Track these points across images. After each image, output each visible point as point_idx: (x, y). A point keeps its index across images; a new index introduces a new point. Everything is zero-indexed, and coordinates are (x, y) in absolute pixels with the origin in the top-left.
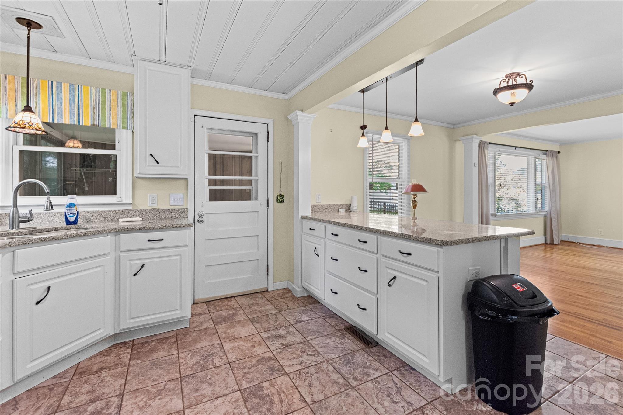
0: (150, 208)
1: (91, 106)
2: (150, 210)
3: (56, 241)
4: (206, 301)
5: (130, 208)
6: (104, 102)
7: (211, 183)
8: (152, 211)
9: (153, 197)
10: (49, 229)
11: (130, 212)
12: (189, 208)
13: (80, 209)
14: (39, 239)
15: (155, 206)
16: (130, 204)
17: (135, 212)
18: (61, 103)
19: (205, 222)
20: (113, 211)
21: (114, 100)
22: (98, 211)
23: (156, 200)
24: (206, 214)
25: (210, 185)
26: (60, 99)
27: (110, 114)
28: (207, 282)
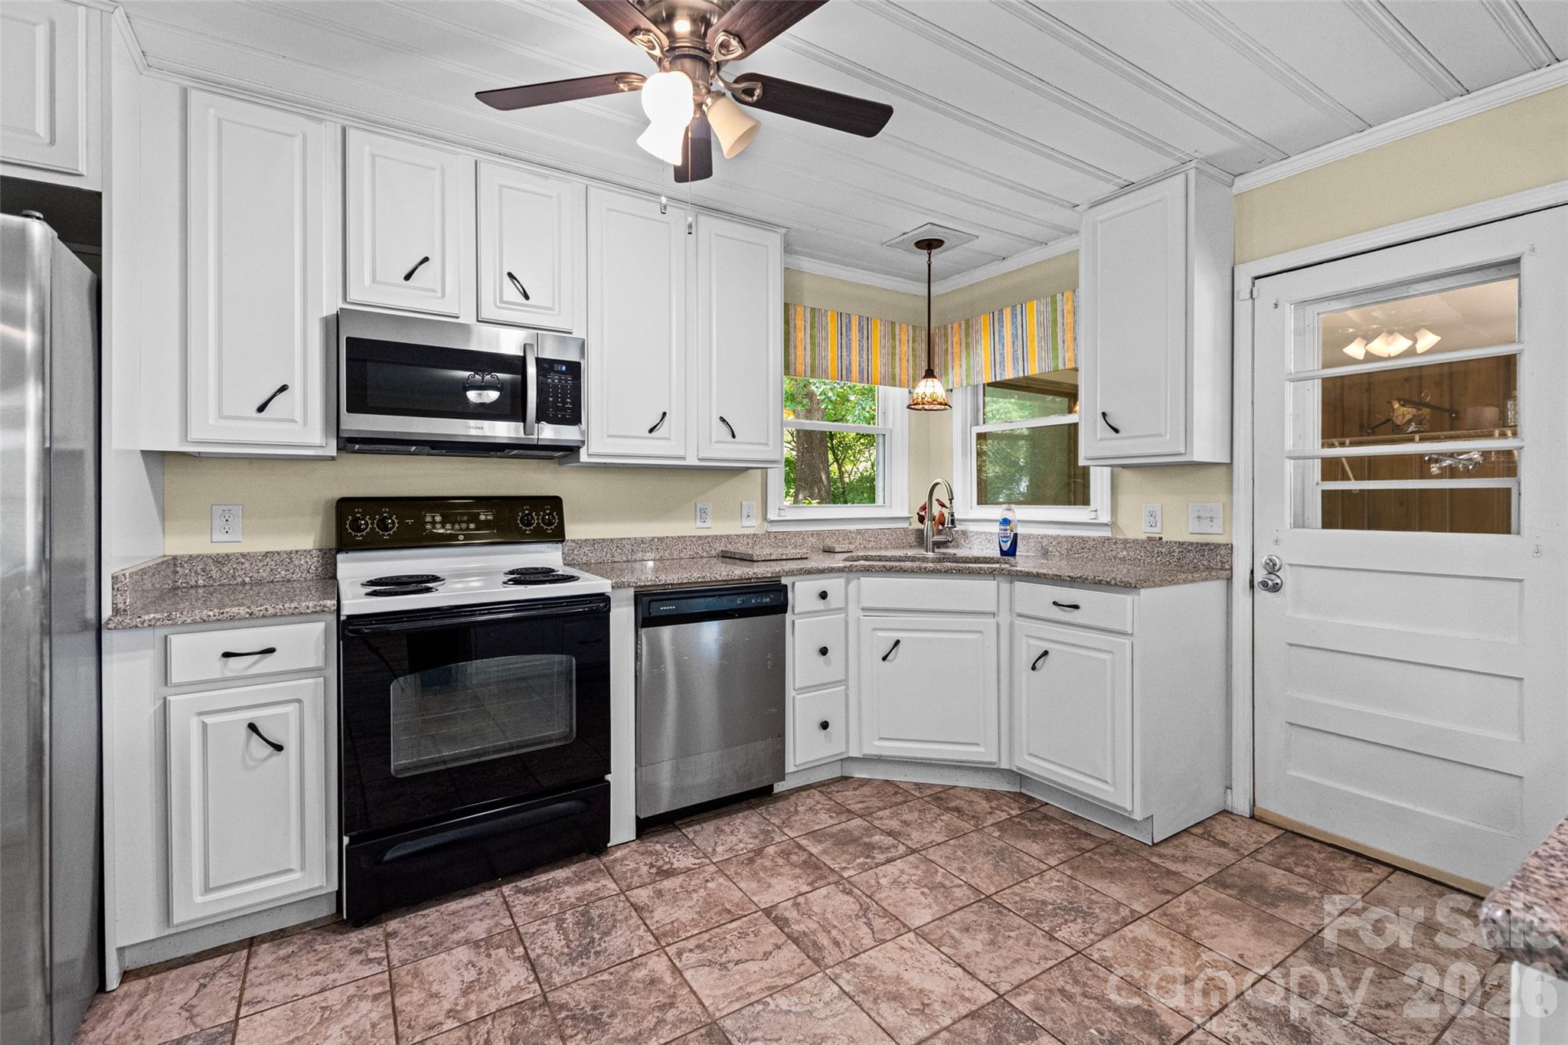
0: (1144, 537)
1: (1038, 335)
2: (1143, 542)
3: (905, 575)
4: (1289, 828)
5: (1107, 533)
6: (1055, 321)
7: (1331, 469)
8: (1146, 545)
9: (1151, 509)
10: (967, 558)
11: (1107, 542)
12: (1234, 543)
13: (1020, 530)
14: (884, 566)
15: (1155, 531)
16: (1106, 525)
17: (1115, 544)
18: (1003, 346)
19: (1287, 588)
20: (1079, 538)
21: (1068, 313)
22: (1058, 536)
23: (1158, 518)
24: (1291, 565)
25: (1326, 476)
26: (1002, 338)
27: (1064, 342)
28: (1294, 774)
